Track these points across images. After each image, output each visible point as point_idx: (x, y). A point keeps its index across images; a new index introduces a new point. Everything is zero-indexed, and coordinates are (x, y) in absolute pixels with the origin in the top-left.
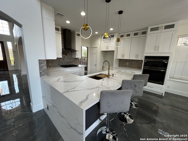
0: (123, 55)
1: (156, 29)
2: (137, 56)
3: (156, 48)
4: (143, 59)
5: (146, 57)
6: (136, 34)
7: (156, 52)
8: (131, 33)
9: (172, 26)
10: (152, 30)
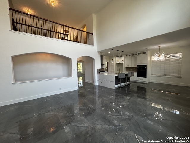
0: (128, 65)
1: (140, 54)
2: (135, 65)
3: (141, 61)
4: (137, 67)
5: (138, 66)
6: (133, 55)
7: (141, 63)
8: (131, 54)
9: (146, 53)
10: (139, 54)
